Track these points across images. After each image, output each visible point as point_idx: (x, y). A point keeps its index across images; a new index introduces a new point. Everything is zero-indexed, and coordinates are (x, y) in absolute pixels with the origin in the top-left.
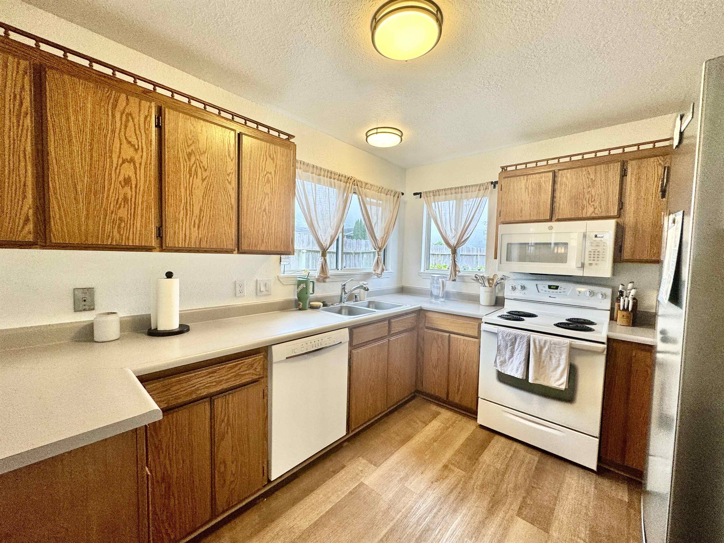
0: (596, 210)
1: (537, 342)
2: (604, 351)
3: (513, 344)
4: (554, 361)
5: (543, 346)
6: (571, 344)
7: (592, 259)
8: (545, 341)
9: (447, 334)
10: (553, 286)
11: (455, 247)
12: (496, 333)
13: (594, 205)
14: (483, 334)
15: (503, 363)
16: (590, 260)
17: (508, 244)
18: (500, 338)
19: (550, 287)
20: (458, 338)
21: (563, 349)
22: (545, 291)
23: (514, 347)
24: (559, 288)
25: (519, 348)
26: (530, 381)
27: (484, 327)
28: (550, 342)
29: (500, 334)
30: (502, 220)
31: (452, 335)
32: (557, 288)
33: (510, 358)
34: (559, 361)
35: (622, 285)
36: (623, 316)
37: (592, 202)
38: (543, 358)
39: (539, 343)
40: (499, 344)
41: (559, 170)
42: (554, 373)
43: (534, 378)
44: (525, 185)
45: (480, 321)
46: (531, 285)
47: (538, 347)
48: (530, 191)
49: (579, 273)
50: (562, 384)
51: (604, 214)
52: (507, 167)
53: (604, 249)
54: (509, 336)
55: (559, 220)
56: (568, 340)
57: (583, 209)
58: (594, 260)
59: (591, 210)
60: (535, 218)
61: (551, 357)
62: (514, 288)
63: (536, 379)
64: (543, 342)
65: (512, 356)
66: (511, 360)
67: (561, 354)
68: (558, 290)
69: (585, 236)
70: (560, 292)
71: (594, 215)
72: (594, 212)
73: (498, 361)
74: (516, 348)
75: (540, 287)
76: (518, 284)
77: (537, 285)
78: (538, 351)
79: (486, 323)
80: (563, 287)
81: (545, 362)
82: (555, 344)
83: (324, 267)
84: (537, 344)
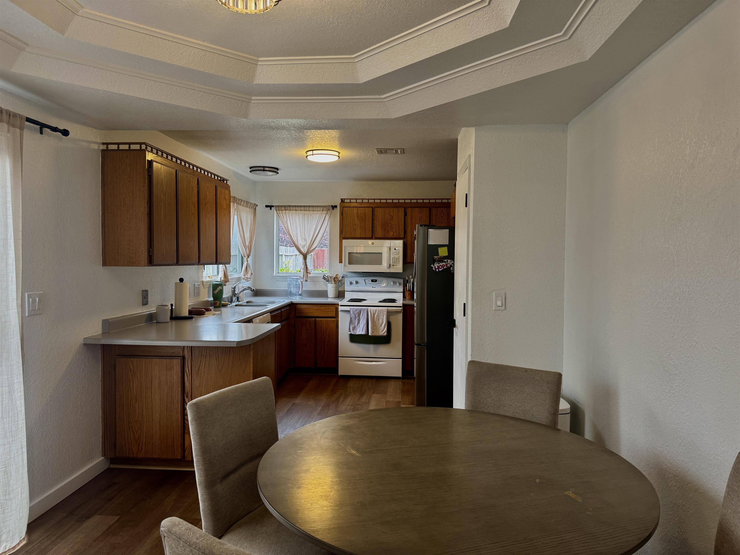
0: (394, 233)
1: (372, 311)
2: (401, 311)
3: (359, 315)
4: (380, 321)
5: (375, 313)
6: (388, 309)
7: (394, 262)
8: (376, 310)
9: (314, 319)
10: (374, 280)
11: (306, 254)
12: (349, 311)
13: (393, 231)
14: (340, 314)
15: (354, 328)
16: (393, 263)
17: (349, 253)
18: (352, 313)
19: (372, 281)
20: (321, 321)
21: (384, 313)
22: (370, 284)
23: (360, 317)
24: (377, 281)
25: (363, 317)
26: (370, 334)
27: (340, 308)
28: (378, 310)
29: (351, 311)
30: (344, 236)
31: (317, 319)
32: (376, 281)
33: (358, 324)
34: (383, 320)
35: (408, 276)
36: (409, 294)
37: (392, 229)
38: (375, 320)
39: (373, 311)
40: (351, 317)
41: (375, 207)
42: (381, 327)
43: (371, 332)
44: (357, 214)
45: (337, 306)
46: (361, 280)
47: (372, 314)
48: (360, 218)
49: (388, 271)
50: (385, 332)
51: (398, 237)
52: (344, 199)
53: (399, 257)
54: (357, 311)
55: (377, 238)
56: (386, 308)
57: (388, 232)
58: (395, 263)
59: (392, 233)
60: (363, 236)
61: (379, 318)
62: (351, 283)
63: (372, 333)
64: (375, 310)
65: (359, 323)
66: (358, 325)
67: (383, 316)
68: (377, 283)
69: (390, 249)
70: (378, 284)
71: (393, 237)
72: (393, 235)
73: (351, 328)
74: (361, 318)
75: (367, 281)
76: (354, 280)
77: (364, 280)
78: (373, 316)
79: (341, 306)
80: (380, 280)
81: (376, 322)
82: (380, 311)
83: (226, 273)
84: (372, 312)
